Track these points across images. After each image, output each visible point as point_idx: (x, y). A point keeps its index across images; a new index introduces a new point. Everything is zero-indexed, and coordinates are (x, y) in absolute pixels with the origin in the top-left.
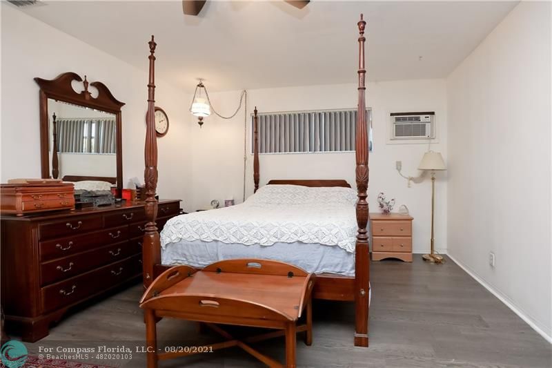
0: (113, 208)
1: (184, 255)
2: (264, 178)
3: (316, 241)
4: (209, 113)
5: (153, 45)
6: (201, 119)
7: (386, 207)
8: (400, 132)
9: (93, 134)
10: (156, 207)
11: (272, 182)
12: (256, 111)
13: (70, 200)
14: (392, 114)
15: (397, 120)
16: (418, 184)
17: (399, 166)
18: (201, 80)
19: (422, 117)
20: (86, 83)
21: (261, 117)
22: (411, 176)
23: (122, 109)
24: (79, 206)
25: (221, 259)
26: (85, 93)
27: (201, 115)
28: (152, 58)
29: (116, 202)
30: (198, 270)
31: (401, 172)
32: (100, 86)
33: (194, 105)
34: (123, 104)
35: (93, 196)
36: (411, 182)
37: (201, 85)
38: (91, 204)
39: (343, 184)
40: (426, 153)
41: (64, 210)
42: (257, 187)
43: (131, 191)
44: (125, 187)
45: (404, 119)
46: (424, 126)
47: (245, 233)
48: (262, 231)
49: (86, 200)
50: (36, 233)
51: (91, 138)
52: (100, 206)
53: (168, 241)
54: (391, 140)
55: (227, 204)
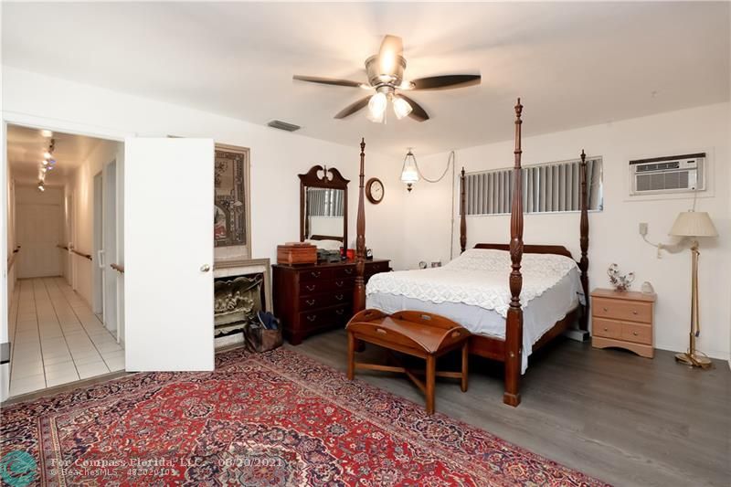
0: (340, 264)
1: (380, 304)
2: (471, 242)
3: (477, 304)
4: (417, 179)
5: (363, 145)
6: (410, 185)
7: (620, 283)
8: (643, 185)
9: (332, 200)
10: (363, 266)
11: (479, 246)
12: (463, 172)
13: (314, 258)
14: (632, 163)
15: (640, 169)
16: (674, 255)
17: (644, 230)
18: (410, 149)
19: (683, 164)
20: (325, 170)
21: (469, 177)
22: (663, 243)
23: (348, 185)
24: (319, 262)
25: (404, 310)
26: (325, 178)
27: (409, 182)
28: (362, 155)
29: (343, 260)
30: (388, 315)
31: (646, 237)
32: (334, 171)
33: (404, 173)
34: (348, 181)
35: (329, 254)
36: (664, 251)
37: (410, 154)
38: (326, 261)
39: (561, 251)
40: (681, 214)
41: (311, 264)
42: (463, 250)
43: (353, 251)
44: (349, 247)
45: (652, 168)
46: (685, 175)
47: (422, 291)
48: (435, 291)
49: (324, 258)
50: (297, 278)
51: (330, 203)
52: (332, 262)
53: (370, 292)
54: (631, 195)
55: (433, 265)
